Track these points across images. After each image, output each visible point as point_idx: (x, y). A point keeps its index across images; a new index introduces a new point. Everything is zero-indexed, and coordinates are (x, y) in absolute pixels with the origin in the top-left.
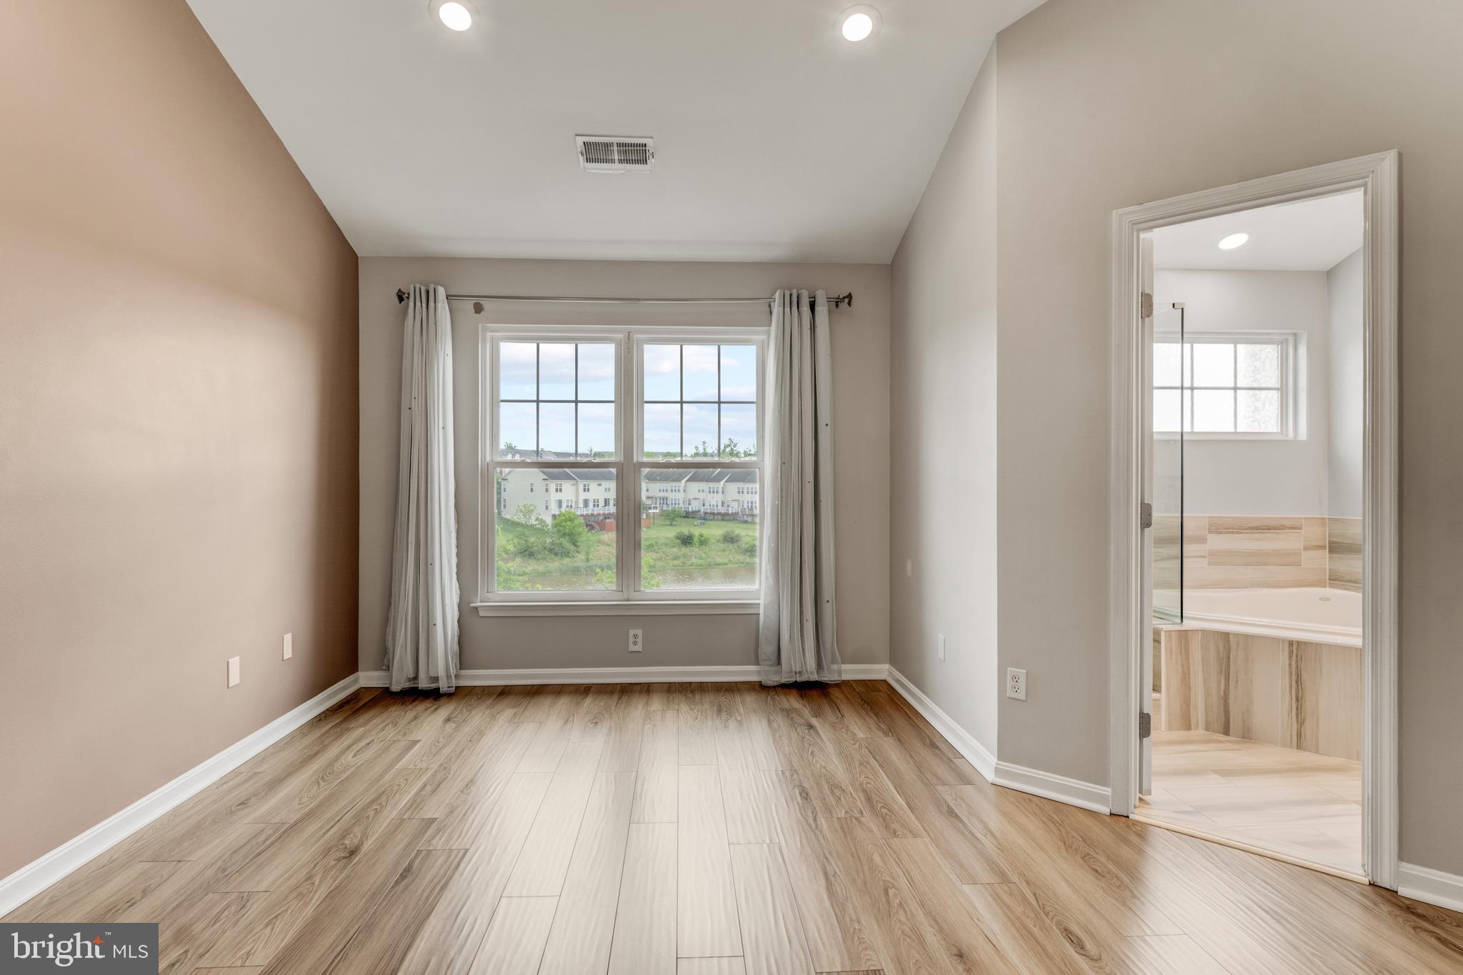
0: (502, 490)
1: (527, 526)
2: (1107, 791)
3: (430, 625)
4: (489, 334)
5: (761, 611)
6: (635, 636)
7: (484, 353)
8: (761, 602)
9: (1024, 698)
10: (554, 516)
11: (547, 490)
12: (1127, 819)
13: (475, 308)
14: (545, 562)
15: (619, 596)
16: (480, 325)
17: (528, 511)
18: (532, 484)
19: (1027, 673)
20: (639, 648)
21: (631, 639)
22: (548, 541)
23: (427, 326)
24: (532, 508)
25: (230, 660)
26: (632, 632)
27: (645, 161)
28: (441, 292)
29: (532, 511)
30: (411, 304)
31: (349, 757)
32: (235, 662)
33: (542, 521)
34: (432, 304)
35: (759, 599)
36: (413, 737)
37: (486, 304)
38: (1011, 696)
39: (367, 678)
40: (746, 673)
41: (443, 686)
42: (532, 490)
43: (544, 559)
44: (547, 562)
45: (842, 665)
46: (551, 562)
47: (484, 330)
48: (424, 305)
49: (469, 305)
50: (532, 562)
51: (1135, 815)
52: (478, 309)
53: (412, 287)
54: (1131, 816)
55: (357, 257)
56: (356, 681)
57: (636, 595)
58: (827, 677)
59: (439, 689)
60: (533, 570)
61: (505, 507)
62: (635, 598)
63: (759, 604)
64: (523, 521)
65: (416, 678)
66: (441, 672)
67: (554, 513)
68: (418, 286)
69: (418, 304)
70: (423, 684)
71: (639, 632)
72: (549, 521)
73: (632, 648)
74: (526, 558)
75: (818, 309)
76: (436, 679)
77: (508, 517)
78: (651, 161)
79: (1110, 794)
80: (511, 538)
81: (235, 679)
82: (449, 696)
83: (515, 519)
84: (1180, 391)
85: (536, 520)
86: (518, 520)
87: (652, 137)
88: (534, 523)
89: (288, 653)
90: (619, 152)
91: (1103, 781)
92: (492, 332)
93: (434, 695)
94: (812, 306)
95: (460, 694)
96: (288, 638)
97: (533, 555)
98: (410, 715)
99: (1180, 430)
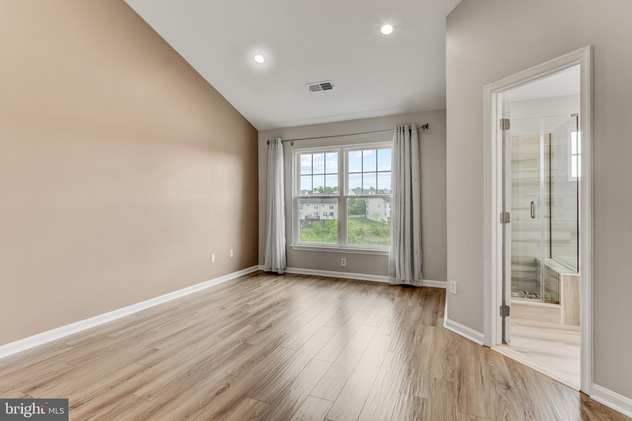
0: (367, 206)
1: (377, 222)
2: (482, 335)
3: (276, 251)
4: (296, 153)
5: (389, 255)
6: (344, 261)
7: (294, 159)
8: (389, 251)
9: (456, 293)
10: (388, 218)
11: (385, 207)
12: (489, 348)
13: (291, 144)
14: (384, 238)
15: (339, 245)
16: (293, 150)
17: (377, 215)
18: (379, 204)
19: (457, 283)
20: (345, 265)
21: (342, 262)
22: (385, 229)
23: (275, 150)
24: (378, 214)
25: (212, 255)
26: (342, 259)
27: (331, 88)
28: (279, 140)
29: (379, 215)
30: (271, 145)
31: (241, 287)
32: (213, 256)
33: (383, 220)
34: (276, 144)
35: (389, 250)
36: (261, 285)
37: (295, 142)
38: (452, 292)
39: (260, 267)
40: (384, 279)
41: (280, 272)
42: (379, 207)
43: (383, 236)
44: (385, 238)
45: (423, 280)
46: (386, 238)
47: (295, 151)
48: (274, 145)
49: (289, 143)
50: (379, 237)
51: (493, 348)
52: (292, 144)
53: (271, 139)
54: (492, 348)
55: (257, 131)
56: (258, 267)
57: (345, 246)
58: (414, 284)
59: (278, 272)
60: (379, 241)
61: (368, 214)
62: (345, 247)
63: (388, 252)
64: (375, 220)
65: (271, 268)
66: (279, 267)
67: (388, 217)
68: (272, 139)
69: (272, 145)
70: (274, 270)
71: (345, 259)
72: (386, 220)
73: (342, 265)
74: (376, 236)
75: (412, 132)
76: (277, 269)
77: (369, 218)
78: (333, 88)
79: (483, 337)
80: (369, 227)
81: (213, 260)
82: (281, 275)
83: (372, 219)
84: (576, 156)
85: (381, 219)
86: (372, 220)
87: (331, 80)
88: (379, 221)
89: (232, 255)
90: (322, 87)
91: (481, 331)
92: (297, 151)
93: (276, 274)
94: (410, 131)
95: (285, 275)
96: (232, 251)
97: (379, 235)
98: (266, 278)
99: (576, 176)
